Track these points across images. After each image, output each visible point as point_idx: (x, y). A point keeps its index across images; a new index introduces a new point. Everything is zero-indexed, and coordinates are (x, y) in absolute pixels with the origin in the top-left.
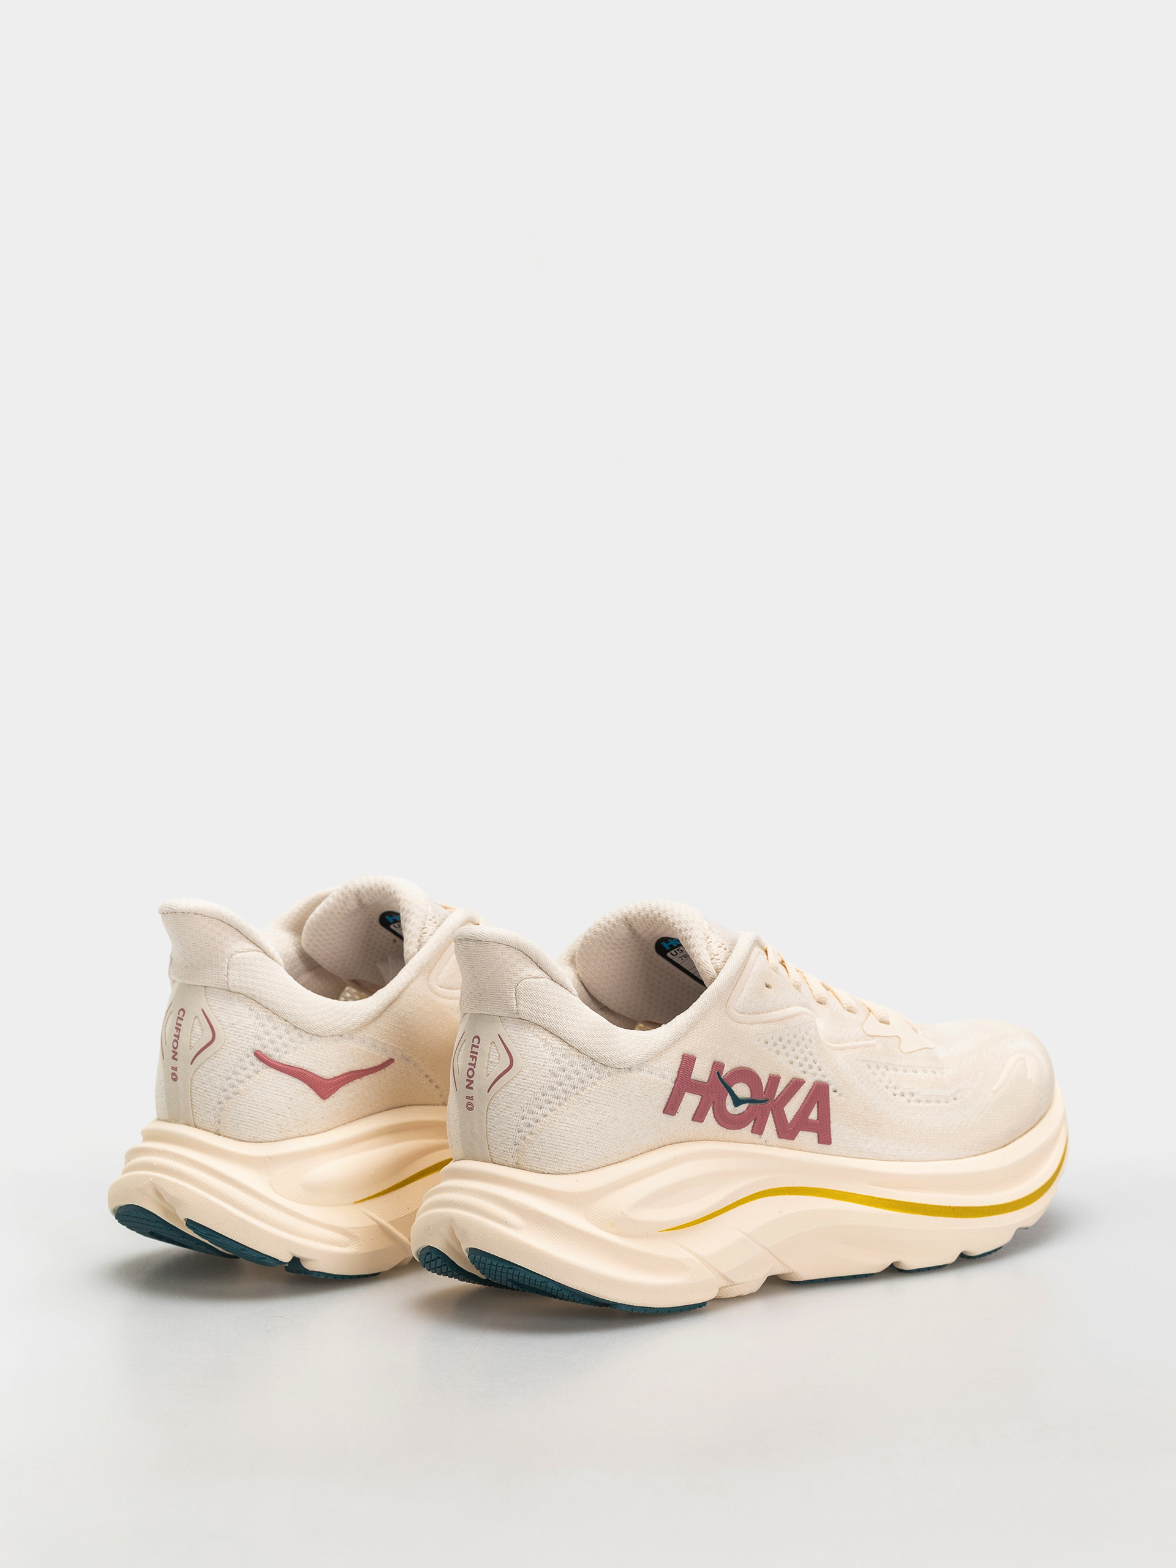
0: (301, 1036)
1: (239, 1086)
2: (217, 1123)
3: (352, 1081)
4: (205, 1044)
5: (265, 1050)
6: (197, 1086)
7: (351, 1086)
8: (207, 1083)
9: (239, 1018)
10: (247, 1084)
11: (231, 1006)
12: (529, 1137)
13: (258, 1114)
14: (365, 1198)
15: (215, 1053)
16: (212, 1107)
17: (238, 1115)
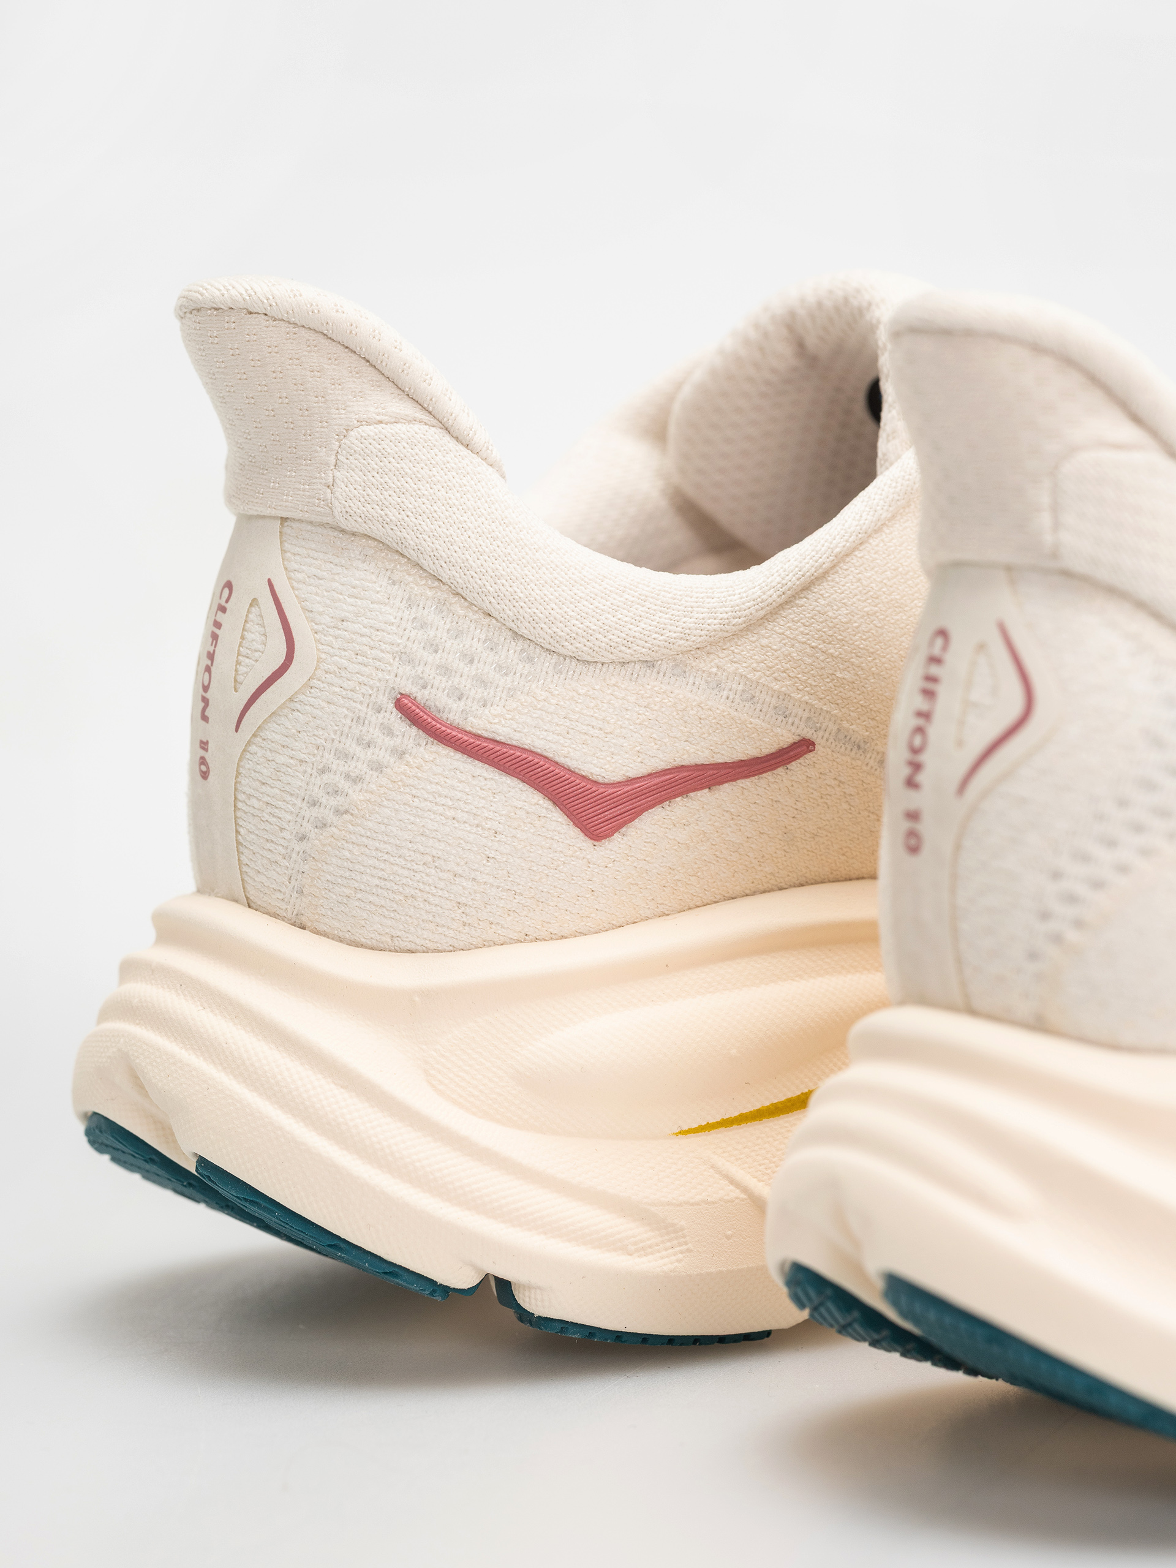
0: (530, 660)
1: (350, 792)
2: (295, 895)
3: (684, 793)
4: (267, 674)
5: (426, 692)
6: (249, 791)
7: (680, 809)
8: (270, 782)
9: (359, 602)
10: (373, 787)
11: (339, 569)
12: (1072, 936)
13: (400, 871)
14: (712, 1121)
15: (291, 700)
16: (283, 851)
17: (348, 874)
